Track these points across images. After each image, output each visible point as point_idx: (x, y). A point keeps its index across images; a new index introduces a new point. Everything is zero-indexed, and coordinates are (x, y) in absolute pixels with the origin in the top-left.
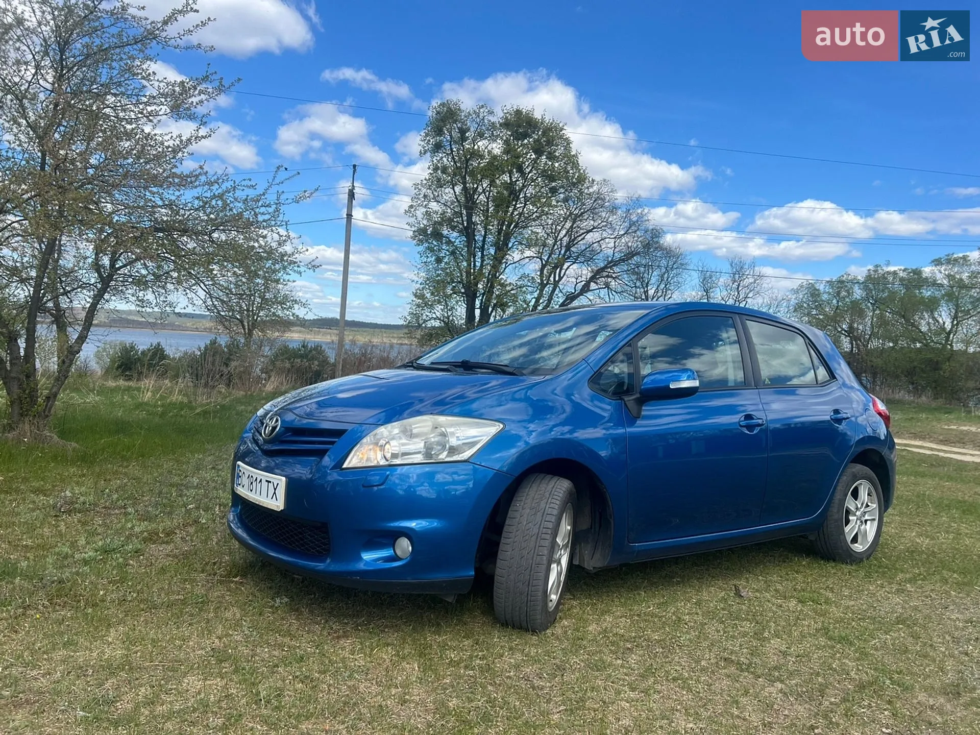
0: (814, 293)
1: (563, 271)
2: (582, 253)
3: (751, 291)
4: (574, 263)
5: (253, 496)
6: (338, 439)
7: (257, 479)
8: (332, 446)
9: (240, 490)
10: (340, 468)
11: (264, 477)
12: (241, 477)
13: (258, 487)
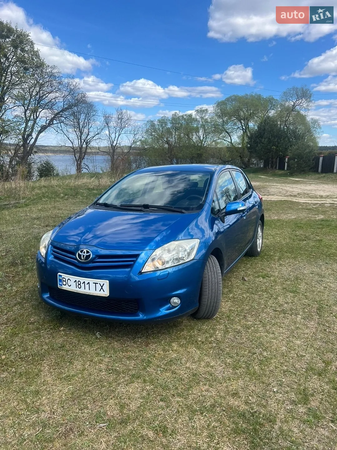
5: (82, 291)
6: (135, 259)
7: (84, 282)
8: (133, 263)
9: (65, 288)
10: (141, 273)
11: (91, 281)
12: (65, 281)
13: (87, 286)
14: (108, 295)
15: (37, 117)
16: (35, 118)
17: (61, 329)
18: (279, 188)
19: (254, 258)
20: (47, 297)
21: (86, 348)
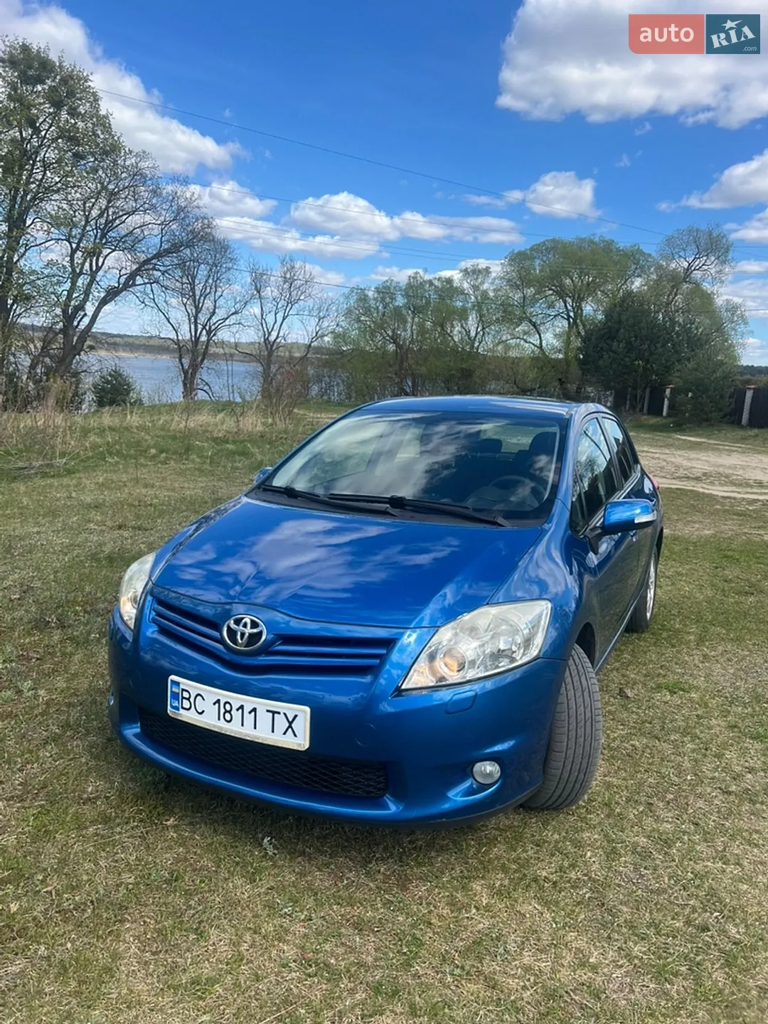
0: (363, 299)
1: (101, 260)
2: (121, 239)
3: (302, 293)
4: (114, 251)
5: (234, 728)
6: (384, 651)
7: (242, 707)
8: (378, 661)
9: (188, 716)
10: (399, 692)
11: (262, 704)
12: (188, 699)
13: (249, 719)
14: (307, 746)
15: (99, 268)
16: (94, 268)
17: (168, 823)
18: (658, 458)
19: (635, 635)
20: (136, 735)
21: (240, 888)
